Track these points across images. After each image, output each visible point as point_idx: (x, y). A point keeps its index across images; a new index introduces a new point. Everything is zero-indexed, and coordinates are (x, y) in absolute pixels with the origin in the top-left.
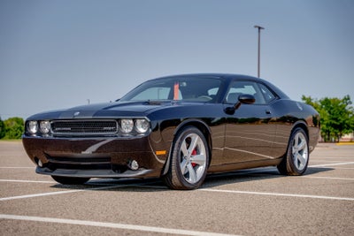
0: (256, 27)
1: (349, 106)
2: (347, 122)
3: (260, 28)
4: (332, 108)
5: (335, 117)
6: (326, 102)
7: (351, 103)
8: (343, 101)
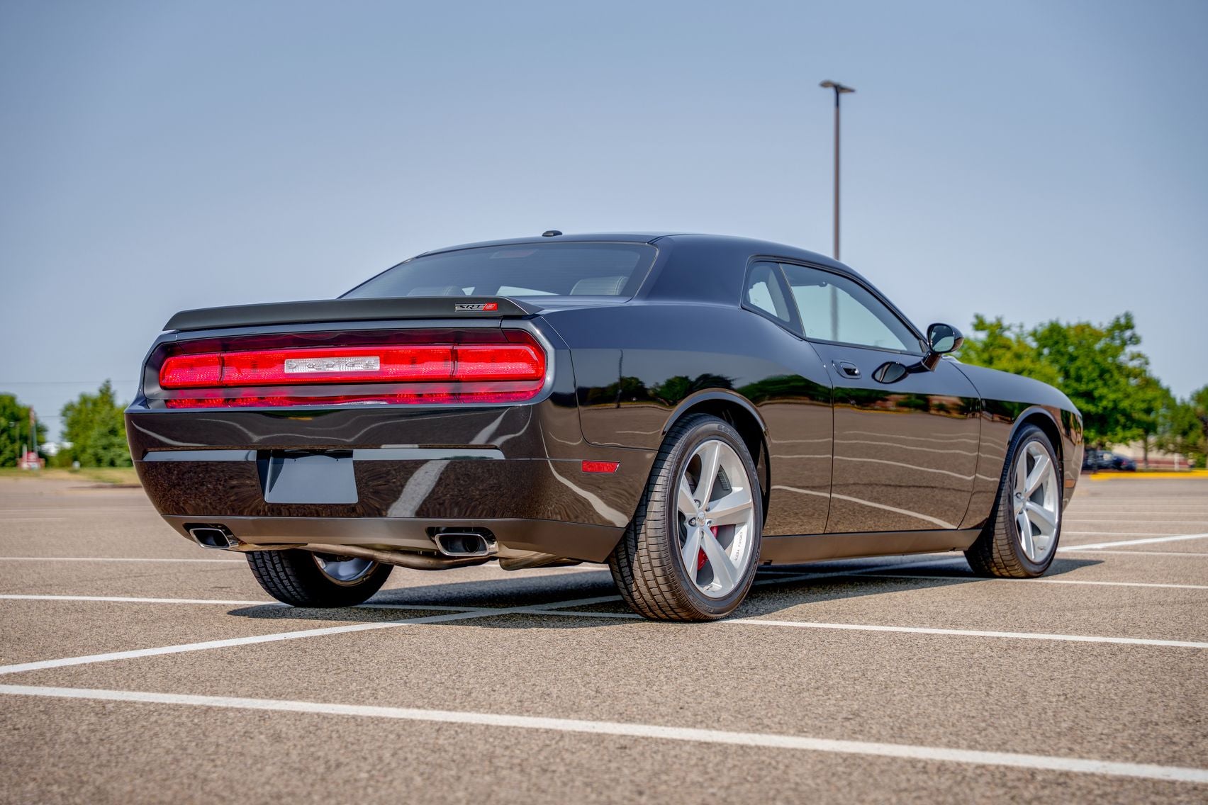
0: (825, 85)
1: (1130, 349)
2: (1125, 404)
3: (839, 89)
4: (1073, 359)
5: (1083, 387)
6: (1054, 337)
7: (1135, 340)
8: (1111, 331)
